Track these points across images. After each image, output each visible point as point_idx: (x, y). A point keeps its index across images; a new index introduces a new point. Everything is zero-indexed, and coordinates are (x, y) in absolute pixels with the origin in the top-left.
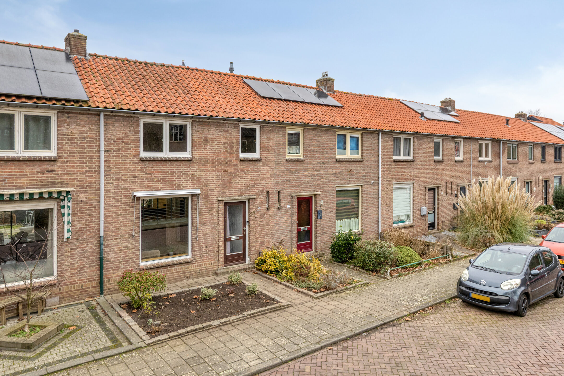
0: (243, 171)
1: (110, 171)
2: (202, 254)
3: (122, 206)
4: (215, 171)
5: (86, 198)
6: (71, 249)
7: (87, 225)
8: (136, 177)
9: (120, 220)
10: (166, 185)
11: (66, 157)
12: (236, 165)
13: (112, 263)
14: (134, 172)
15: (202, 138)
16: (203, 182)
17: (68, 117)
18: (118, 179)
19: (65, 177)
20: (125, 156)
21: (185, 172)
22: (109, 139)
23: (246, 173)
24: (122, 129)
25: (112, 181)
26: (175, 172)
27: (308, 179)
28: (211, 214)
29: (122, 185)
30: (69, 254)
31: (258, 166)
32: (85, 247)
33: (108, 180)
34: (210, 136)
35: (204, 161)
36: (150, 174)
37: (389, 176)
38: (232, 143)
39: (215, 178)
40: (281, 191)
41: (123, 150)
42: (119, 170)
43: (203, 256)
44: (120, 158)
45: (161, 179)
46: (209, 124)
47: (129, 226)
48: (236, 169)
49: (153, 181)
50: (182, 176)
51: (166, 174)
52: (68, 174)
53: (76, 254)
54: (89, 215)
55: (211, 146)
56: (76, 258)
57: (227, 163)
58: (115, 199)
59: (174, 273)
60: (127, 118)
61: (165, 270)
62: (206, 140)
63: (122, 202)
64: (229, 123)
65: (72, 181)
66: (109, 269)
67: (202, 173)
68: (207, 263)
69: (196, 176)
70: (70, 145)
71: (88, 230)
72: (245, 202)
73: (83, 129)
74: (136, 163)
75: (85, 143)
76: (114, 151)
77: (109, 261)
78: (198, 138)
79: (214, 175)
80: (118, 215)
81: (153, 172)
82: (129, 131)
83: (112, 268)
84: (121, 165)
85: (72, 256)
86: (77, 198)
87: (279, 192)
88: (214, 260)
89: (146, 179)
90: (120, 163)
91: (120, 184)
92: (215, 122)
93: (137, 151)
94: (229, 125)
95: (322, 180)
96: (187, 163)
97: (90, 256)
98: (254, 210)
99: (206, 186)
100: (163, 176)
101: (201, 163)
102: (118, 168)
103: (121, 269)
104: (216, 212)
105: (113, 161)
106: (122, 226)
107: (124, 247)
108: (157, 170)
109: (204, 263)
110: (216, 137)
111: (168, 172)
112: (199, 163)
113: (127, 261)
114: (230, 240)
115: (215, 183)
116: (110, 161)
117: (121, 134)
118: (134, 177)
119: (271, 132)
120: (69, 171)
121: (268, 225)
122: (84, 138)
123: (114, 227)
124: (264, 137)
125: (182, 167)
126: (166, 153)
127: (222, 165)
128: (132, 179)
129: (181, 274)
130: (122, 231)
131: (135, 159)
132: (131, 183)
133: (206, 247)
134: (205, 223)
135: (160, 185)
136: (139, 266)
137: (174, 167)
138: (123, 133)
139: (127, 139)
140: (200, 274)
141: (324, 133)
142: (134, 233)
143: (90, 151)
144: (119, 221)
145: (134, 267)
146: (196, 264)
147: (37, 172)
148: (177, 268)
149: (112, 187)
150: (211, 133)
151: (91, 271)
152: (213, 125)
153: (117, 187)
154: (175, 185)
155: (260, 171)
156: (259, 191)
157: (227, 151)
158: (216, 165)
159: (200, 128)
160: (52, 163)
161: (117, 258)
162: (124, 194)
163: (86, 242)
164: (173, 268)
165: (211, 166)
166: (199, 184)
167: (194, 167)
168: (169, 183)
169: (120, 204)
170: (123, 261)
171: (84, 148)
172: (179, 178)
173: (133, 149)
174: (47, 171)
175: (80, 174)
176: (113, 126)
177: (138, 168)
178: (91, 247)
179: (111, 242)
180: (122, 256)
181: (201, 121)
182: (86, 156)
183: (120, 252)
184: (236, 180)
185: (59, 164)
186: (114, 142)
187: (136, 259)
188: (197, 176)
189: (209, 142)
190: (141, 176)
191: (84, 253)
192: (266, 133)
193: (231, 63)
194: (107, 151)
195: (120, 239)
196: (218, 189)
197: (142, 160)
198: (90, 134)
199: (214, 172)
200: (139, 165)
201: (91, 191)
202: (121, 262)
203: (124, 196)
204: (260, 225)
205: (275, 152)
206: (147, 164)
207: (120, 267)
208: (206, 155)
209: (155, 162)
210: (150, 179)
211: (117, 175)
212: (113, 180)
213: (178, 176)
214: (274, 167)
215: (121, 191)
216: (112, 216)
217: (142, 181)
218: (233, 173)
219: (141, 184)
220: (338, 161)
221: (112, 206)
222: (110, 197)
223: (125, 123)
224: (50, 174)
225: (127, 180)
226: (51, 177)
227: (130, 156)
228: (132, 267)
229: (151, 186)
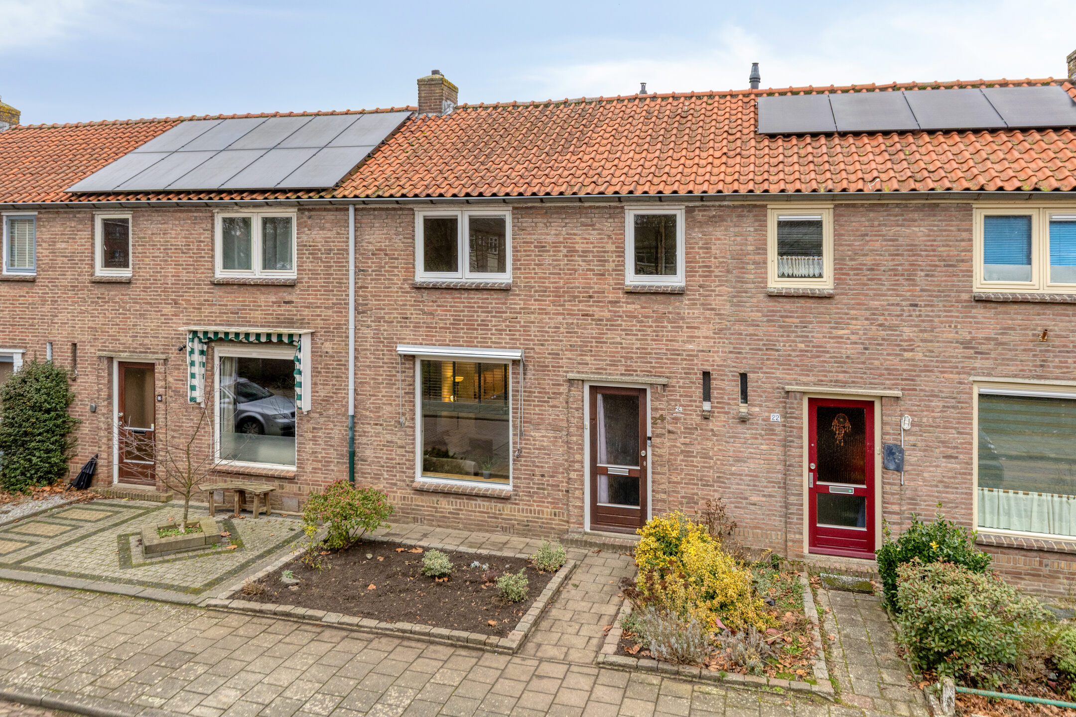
0: (635, 317)
1: (366, 305)
2: (532, 488)
3: (385, 369)
4: (563, 314)
5: (333, 348)
6: (314, 428)
7: (334, 393)
8: (407, 318)
9: (381, 392)
10: (458, 337)
11: (306, 280)
12: (614, 303)
13: (368, 465)
14: (404, 309)
15: (532, 243)
16: (535, 336)
17: (310, 217)
18: (379, 319)
19: (306, 312)
20: (389, 279)
21: (497, 312)
22: (365, 250)
23: (642, 322)
24: (385, 232)
25: (369, 323)
26: (477, 312)
27: (849, 350)
28: (552, 407)
29: (385, 330)
30: (310, 435)
31: (678, 308)
32: (332, 429)
33: (364, 321)
34: (550, 239)
35: (536, 291)
36: (431, 314)
38: (605, 252)
39: (562, 330)
40: (751, 376)
41: (387, 269)
42: (379, 305)
43: (534, 493)
44: (382, 284)
45: (451, 324)
46: (546, 212)
47: (398, 405)
48: (615, 312)
49: (436, 328)
50: (491, 321)
51: (459, 316)
52: (307, 307)
53: (320, 437)
54: (337, 377)
55: (553, 260)
56: (319, 445)
57: (590, 297)
58: (374, 354)
59: (474, 512)
60: (393, 212)
61: (458, 501)
62: (542, 248)
63: (386, 361)
64: (598, 207)
65: (315, 320)
66: (365, 473)
67: (532, 316)
68: (545, 510)
69: (519, 322)
70: (311, 262)
71: (335, 401)
72: (645, 390)
73: (329, 234)
74: (407, 292)
75: (332, 258)
76: (373, 271)
77: (365, 461)
78: (524, 243)
79: (561, 323)
80: (379, 384)
81: (436, 310)
82: (395, 234)
83: (369, 474)
84: (384, 296)
85: (314, 439)
86: (321, 348)
87: (744, 377)
89: (424, 323)
90: (381, 292)
91: (382, 328)
92: (564, 207)
93: (410, 268)
94: (597, 211)
95: (907, 355)
96: (501, 295)
97: (338, 446)
98: (661, 412)
99: (542, 345)
100: (454, 320)
101: (531, 296)
102: (379, 300)
103: (384, 479)
104: (565, 404)
105: (372, 288)
106: (384, 404)
107: (388, 442)
108: (443, 306)
109: (537, 508)
110: (565, 239)
111: (463, 311)
112: (525, 295)
113: (393, 467)
114: (604, 471)
115: (561, 341)
116: (367, 288)
117: (383, 240)
118: (403, 318)
119: (714, 221)
120: (311, 303)
121: (706, 456)
122: (330, 250)
123: (373, 403)
124: (697, 234)
125: (491, 303)
126: (464, 274)
127: (579, 302)
128: (401, 322)
129: (488, 517)
130: (384, 412)
131: (406, 286)
132: (399, 328)
133: (543, 476)
134: (538, 424)
135: (449, 337)
136: (413, 481)
137: (475, 303)
138: (386, 238)
139: (392, 250)
140: (529, 530)
142: (402, 420)
143: (339, 270)
144: (380, 394)
145: (404, 481)
146: (520, 507)
147: (273, 302)
148: (482, 503)
149: (369, 333)
150: (553, 232)
151: (339, 471)
152: (557, 213)
153: (378, 334)
154: (477, 338)
155: (683, 318)
156: (679, 368)
157: (593, 270)
158: (565, 301)
159: (527, 222)
160: (290, 289)
161: (376, 457)
162: (387, 346)
163: (333, 422)
164: (474, 502)
165: (553, 302)
166: (525, 340)
167: (515, 304)
168: (465, 333)
169: (381, 364)
170: (387, 467)
171: (331, 266)
172: (484, 324)
173: (402, 268)
174: (285, 302)
175: (325, 308)
176: (370, 226)
177: (410, 301)
178: (340, 430)
179: (368, 428)
180: (385, 457)
181: (531, 208)
182: (334, 279)
183: (382, 450)
184: (617, 337)
185: (298, 292)
186: (373, 254)
187: (407, 468)
188: (522, 324)
189: (549, 251)
190: (415, 316)
191: (330, 438)
192: (701, 224)
194: (363, 271)
195: (381, 425)
196: (569, 354)
197: (419, 288)
198: (339, 242)
199: (561, 317)
200: (412, 297)
201: (339, 337)
202: (383, 466)
203: (388, 351)
204: (682, 452)
205: (728, 271)
206: (425, 295)
207: (382, 475)
208: (540, 278)
209: (439, 292)
210: (431, 323)
211: (377, 313)
212: (372, 321)
213: (482, 321)
214: (727, 309)
215: (383, 342)
216: (369, 383)
217: (417, 326)
218: (607, 320)
219: (415, 331)
220: (983, 301)
221: (369, 366)
222: (366, 350)
223: (390, 221)
224: (288, 307)
225: (392, 322)
226: (288, 311)
227: (397, 280)
228: (400, 480)
229: (433, 336)
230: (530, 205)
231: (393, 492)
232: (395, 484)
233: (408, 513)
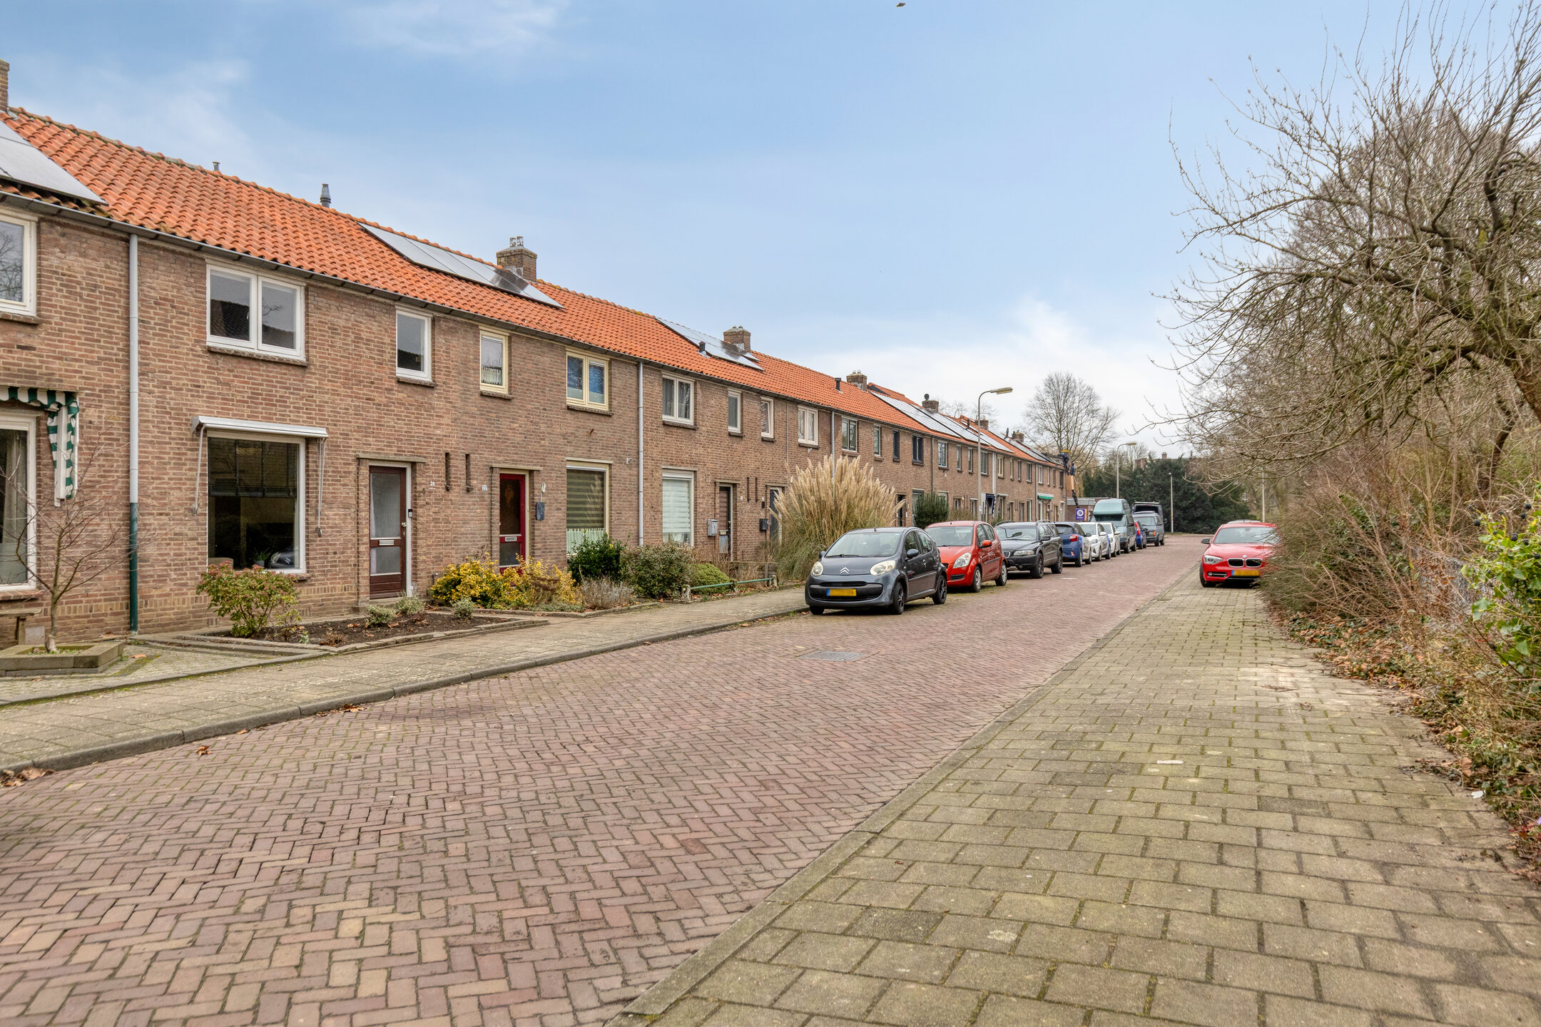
0: (403, 404)
1: (150, 365)
2: (326, 566)
3: (173, 446)
4: (351, 397)
5: (100, 416)
6: (69, 525)
7: (102, 476)
8: (199, 386)
9: (168, 474)
10: (256, 412)
11: (56, 320)
12: (389, 390)
13: (152, 566)
14: (195, 376)
15: (326, 324)
16: (329, 416)
17: (63, 235)
18: (163, 385)
19: (56, 365)
20: (178, 338)
21: (294, 389)
22: (147, 296)
23: (408, 408)
24: (172, 279)
25: (151, 388)
26: (276, 387)
27: (519, 438)
28: (343, 485)
29: (171, 399)
31: (430, 399)
32: (98, 525)
33: (146, 385)
34: (342, 323)
35: (329, 372)
36: (227, 384)
37: (655, 453)
38: (382, 342)
39: (350, 411)
40: (472, 456)
41: (174, 324)
42: (163, 367)
43: (328, 571)
44: (168, 341)
45: (249, 397)
46: (339, 297)
47: (187, 490)
48: (390, 398)
49: (233, 400)
50: (289, 398)
51: (258, 389)
52: (61, 359)
53: (78, 536)
54: (106, 455)
55: (343, 344)
56: (80, 546)
57: (372, 383)
58: (158, 427)
60: (183, 258)
62: (333, 329)
63: (173, 435)
64: (377, 302)
65: (70, 377)
66: (146, 577)
67: (327, 396)
68: (337, 586)
70: (66, 297)
71: (104, 487)
72: (404, 470)
73: (94, 265)
74: (199, 356)
75: (97, 297)
76: (156, 324)
77: (146, 561)
78: (318, 322)
79: (349, 405)
80: (165, 464)
81: (233, 381)
82: (185, 285)
83: (151, 576)
84: (170, 357)
86: (81, 415)
87: (467, 456)
88: (351, 582)
89: (219, 394)
90: (167, 351)
91: (168, 396)
92: (352, 295)
93: (201, 330)
94: (378, 304)
95: (542, 442)
96: (299, 372)
97: (107, 545)
98: (423, 487)
99: (335, 425)
100: (252, 393)
101: (325, 376)
102: (164, 361)
103: (171, 580)
104: (353, 483)
105: (154, 344)
106: (172, 489)
107: (176, 534)
108: (240, 377)
109: (330, 586)
110: (353, 325)
111: (262, 385)
112: (320, 375)
113: (182, 565)
114: (376, 544)
115: (350, 422)
116: (148, 344)
117: (170, 289)
118: (195, 386)
119: (452, 331)
120: (65, 354)
121: (447, 522)
122: (96, 286)
123: (157, 488)
124: (441, 340)
125: (289, 379)
126: (254, 344)
127: (364, 386)
128: (191, 390)
130: (172, 498)
131: (198, 348)
132: (189, 398)
133: (335, 553)
134: (333, 503)
135: (247, 411)
137: (273, 377)
138: (173, 287)
139: (181, 303)
140: (324, 610)
141: (546, 349)
142: (194, 506)
143: (109, 316)
144: (166, 477)
145: (196, 579)
146: (316, 587)
149: (152, 401)
150: (344, 317)
151: (109, 579)
152: (348, 299)
153: (163, 402)
154: (275, 414)
155: (433, 408)
156: (430, 450)
157: (374, 358)
158: (353, 384)
159: (322, 302)
160: (29, 330)
161: (161, 555)
162: (175, 419)
163: (99, 515)
165: (344, 384)
166: (320, 419)
167: (311, 382)
168: (263, 408)
169: (167, 440)
170: (175, 565)
171: (96, 309)
172: (282, 400)
173: (194, 326)
174: (19, 347)
175: (87, 362)
176: (154, 269)
177: (203, 366)
178: (111, 525)
179: (150, 520)
180: (172, 553)
181: (324, 288)
182: (100, 325)
183: (169, 544)
184: (389, 421)
185: (43, 335)
186: (156, 303)
187: (199, 563)
188: (318, 403)
189: (340, 334)
190: (208, 385)
191: (95, 536)
192: (445, 332)
193: (325, 186)
194: (144, 322)
195: (167, 514)
196: (356, 435)
197: (211, 352)
198: (107, 278)
199: (350, 399)
200: (206, 362)
201: (109, 403)
202: (170, 565)
203: (176, 423)
204: (434, 519)
205: (460, 374)
206: (221, 360)
207: (168, 575)
209: (237, 360)
210: (228, 395)
211: (161, 377)
212: (154, 386)
213: (281, 397)
214: (459, 404)
215: (170, 413)
216: (152, 463)
217: (211, 397)
218: (385, 405)
219: (209, 402)
220: (569, 408)
221: (151, 442)
222: (148, 421)
223: (178, 267)
224: (24, 354)
225: (181, 389)
226: (25, 360)
227: (187, 339)
228: (191, 579)
229: (229, 410)
230: (325, 285)
231: (183, 594)
232: (185, 585)
233: (200, 616)
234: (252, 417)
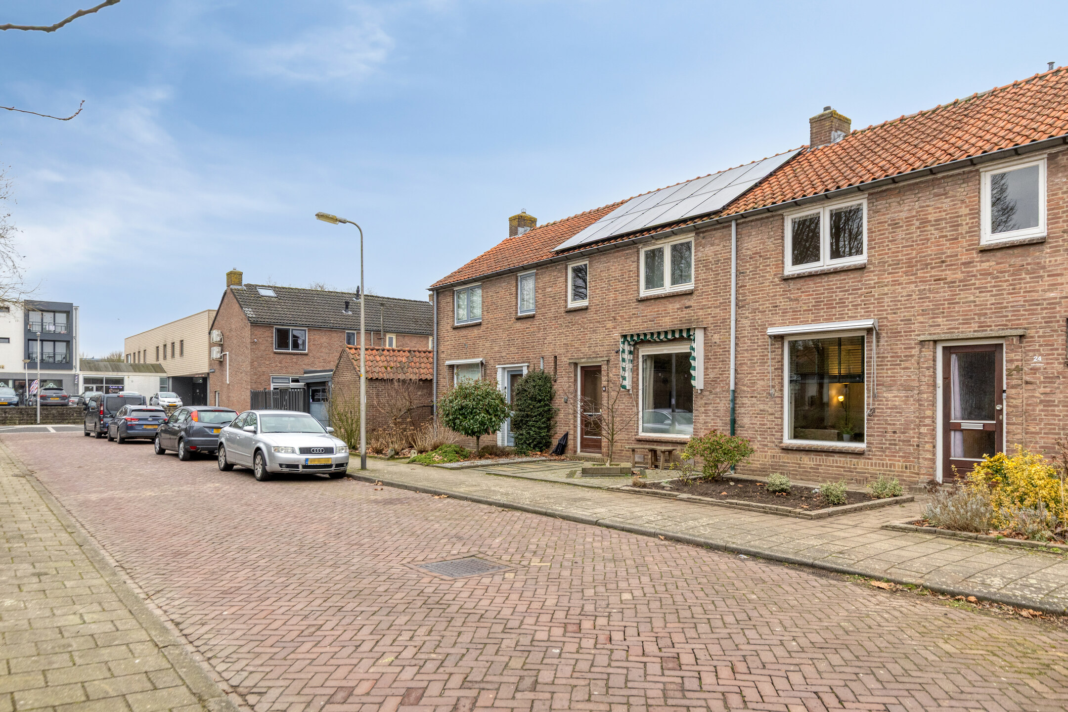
0: (990, 274)
1: (745, 300)
2: (884, 444)
3: (759, 350)
4: (916, 282)
5: (720, 339)
6: (706, 404)
7: (720, 374)
8: (776, 306)
9: (756, 370)
10: (819, 317)
11: (701, 287)
12: (968, 264)
13: (746, 431)
14: (774, 299)
15: (886, 222)
16: (888, 306)
17: (704, 238)
18: (754, 311)
19: (701, 313)
20: (763, 276)
21: (853, 290)
22: (744, 256)
23: (998, 277)
24: (760, 238)
25: (747, 315)
26: (836, 292)
28: (904, 369)
29: (759, 319)
30: (703, 409)
31: (1038, 257)
32: (719, 403)
33: (743, 314)
34: (903, 215)
35: (890, 265)
36: (797, 300)
38: (958, 217)
39: (914, 297)
41: (761, 268)
42: (755, 298)
43: (886, 448)
44: (757, 281)
45: (812, 306)
47: (768, 380)
48: (968, 272)
49: (800, 311)
50: (848, 298)
51: (820, 298)
52: (702, 309)
53: (710, 410)
54: (723, 361)
55: (906, 234)
56: (710, 416)
57: (943, 262)
58: (751, 340)
59: (832, 467)
60: (766, 220)
61: (818, 457)
62: (895, 225)
63: (760, 344)
64: (951, 176)
65: (706, 318)
67: (886, 288)
68: (897, 463)
69: (874, 296)
70: (705, 273)
71: (721, 381)
72: (1001, 344)
73: (718, 248)
74: (777, 285)
75: (720, 267)
76: (750, 272)
77: (744, 428)
78: (878, 223)
79: (913, 291)
80: (754, 363)
81: (801, 296)
82: (768, 238)
84: (759, 291)
85: (706, 412)
86: (711, 339)
88: (912, 462)
89: (790, 308)
90: (757, 288)
92: (915, 184)
93: (781, 266)
94: (949, 180)
96: (857, 274)
97: (723, 416)
98: (1017, 363)
99: (895, 313)
100: (816, 302)
101: (885, 271)
102: (754, 295)
103: (758, 441)
104: (916, 365)
105: (750, 285)
106: (758, 380)
107: (761, 411)
108: (807, 292)
109: (889, 462)
110: (917, 212)
111: (823, 293)
112: (879, 271)
113: (765, 431)
114: (958, 427)
115: (913, 307)
116: (746, 286)
117: (758, 245)
118: (774, 307)
120: (704, 305)
122: (718, 261)
123: (749, 380)
125: (848, 283)
126: (826, 262)
127: (932, 268)
128: (771, 310)
129: (844, 471)
131: (776, 280)
132: (770, 316)
133: (895, 432)
134: (891, 386)
135: (811, 316)
136: (781, 442)
137: (834, 285)
138: (760, 243)
139: (765, 252)
142: (772, 391)
143: (725, 276)
144: (755, 372)
145: (774, 442)
146: (874, 461)
147: (678, 309)
148: (838, 459)
149: (746, 323)
150: (906, 208)
152: (910, 190)
153: (753, 323)
154: (835, 314)
155: (1044, 267)
157: (946, 236)
158: (917, 270)
159: (881, 204)
160: (689, 297)
161: (752, 424)
162: (761, 332)
163: (720, 397)
164: (831, 458)
165: (905, 272)
166: (878, 311)
167: (870, 280)
168: (825, 312)
169: (756, 347)
170: (760, 431)
171: (719, 274)
172: (842, 302)
173: (773, 265)
174: (686, 308)
175: (715, 307)
176: (749, 236)
177: (779, 291)
178: (725, 404)
179: (745, 400)
180: (758, 423)
181: (880, 192)
182: (721, 283)
183: (756, 417)
184: (970, 296)
185: (695, 298)
186: (750, 258)
187: (776, 432)
188: (876, 296)
189: (902, 227)
190: (783, 303)
191: (717, 410)
192: (1066, 168)
194: (743, 273)
195: (756, 397)
196: (920, 319)
197: (786, 279)
198: (724, 253)
199: (913, 285)
200: (781, 288)
201: (724, 329)
202: (757, 431)
203: (761, 335)
204: (1042, 402)
206: (792, 284)
207: (756, 438)
208: (893, 253)
209: (803, 280)
210: (797, 308)
211: (753, 306)
212: (749, 313)
213: (840, 299)
215: (757, 329)
216: (747, 364)
217: (785, 312)
218: (960, 281)
219: (783, 316)
221: (747, 350)
222: (745, 337)
223: (763, 228)
224: (688, 311)
225: (765, 311)
226: (688, 314)
227: (769, 276)
228: (770, 442)
229: (798, 318)
230: (884, 188)
231: (765, 452)
232: (766, 445)
233: (776, 469)
234: (815, 321)
